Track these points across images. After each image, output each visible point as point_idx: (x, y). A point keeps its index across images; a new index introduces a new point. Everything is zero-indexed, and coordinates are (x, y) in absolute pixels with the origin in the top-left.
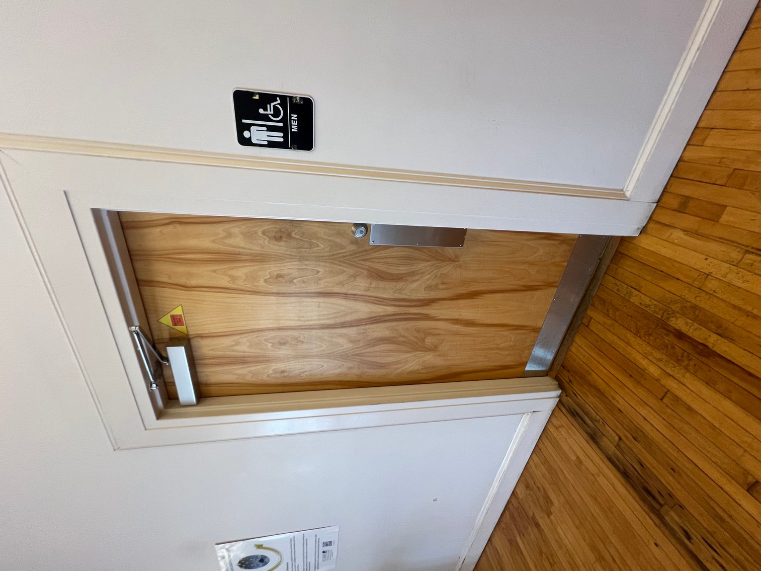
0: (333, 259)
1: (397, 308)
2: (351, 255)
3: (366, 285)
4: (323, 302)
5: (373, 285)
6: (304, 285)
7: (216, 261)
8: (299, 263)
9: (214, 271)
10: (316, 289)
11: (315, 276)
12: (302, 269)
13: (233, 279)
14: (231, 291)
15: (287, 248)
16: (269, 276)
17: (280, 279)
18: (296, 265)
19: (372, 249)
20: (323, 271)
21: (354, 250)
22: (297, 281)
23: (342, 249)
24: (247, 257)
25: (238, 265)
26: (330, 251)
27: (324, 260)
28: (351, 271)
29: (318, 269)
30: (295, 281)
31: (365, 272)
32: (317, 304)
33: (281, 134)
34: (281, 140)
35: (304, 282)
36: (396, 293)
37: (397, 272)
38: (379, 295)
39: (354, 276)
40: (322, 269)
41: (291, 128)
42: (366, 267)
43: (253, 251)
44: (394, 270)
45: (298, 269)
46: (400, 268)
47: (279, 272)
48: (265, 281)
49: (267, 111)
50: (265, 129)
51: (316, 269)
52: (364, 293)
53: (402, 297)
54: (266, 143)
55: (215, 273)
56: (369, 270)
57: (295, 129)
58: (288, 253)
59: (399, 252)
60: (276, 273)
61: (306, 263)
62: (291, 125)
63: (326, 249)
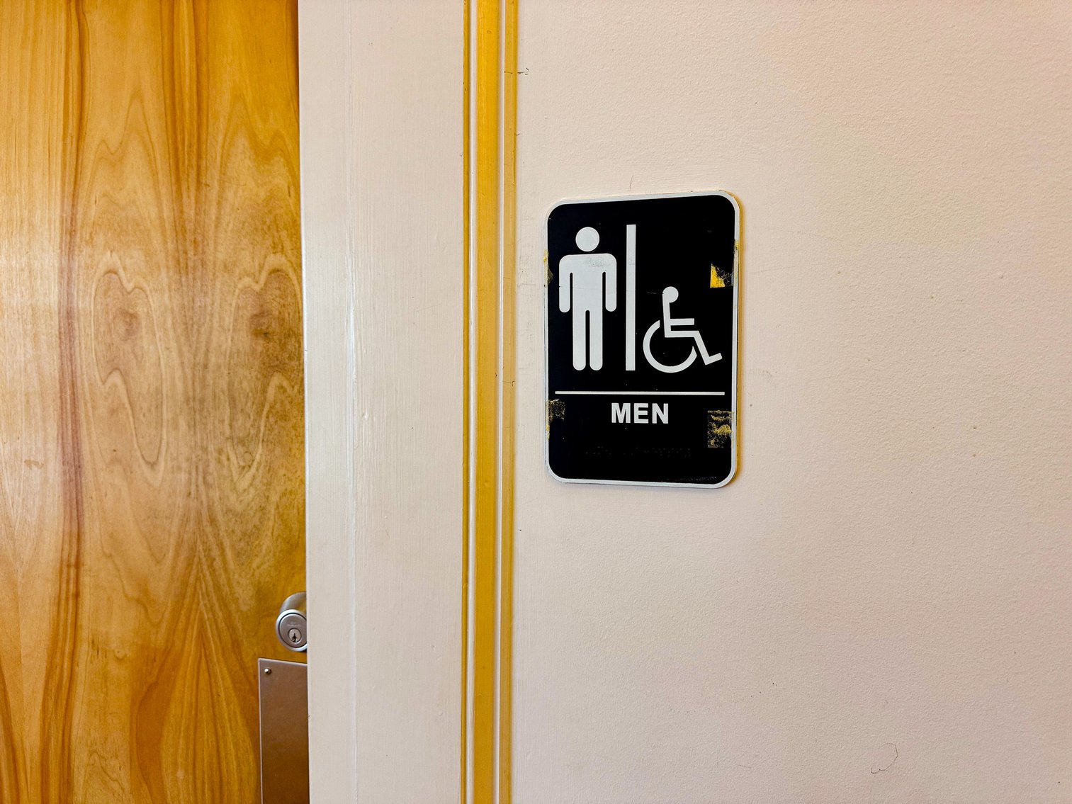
0: (199, 521)
1: (37, 759)
2: (217, 587)
3: (114, 644)
4: (46, 481)
5: (114, 669)
6: (102, 411)
7: (174, 104)
8: (180, 398)
9: (137, 95)
10: (92, 452)
11: (138, 454)
12: (159, 407)
13: (115, 160)
14: (72, 148)
15: (231, 356)
16: (129, 286)
17: (121, 328)
18: (173, 385)
19: (243, 667)
20: (157, 484)
21: (236, 600)
22: (116, 386)
23: (238, 555)
24: (190, 213)
25: (162, 178)
26: (228, 511)
27: (193, 488)
28: (161, 587)
29: (162, 466)
30: (116, 378)
31: (159, 640)
32: (40, 458)
33: (597, 364)
34: (579, 364)
35: (113, 412)
36: (91, 753)
37: (166, 760)
38: (81, 690)
39: (144, 600)
40: (163, 480)
41: (621, 400)
42: (178, 643)
43: (211, 233)
44: (173, 747)
45: (159, 391)
46: (180, 774)
47: (144, 323)
48: (112, 271)
49: (672, 317)
50: (612, 306)
51: (162, 459)
52: (85, 634)
53: (79, 779)
54: (564, 307)
55: (132, 98)
56: (167, 652)
57: (619, 413)
58: (213, 360)
59: (240, 771)
60: (141, 310)
61: (182, 424)
62: (633, 400)
63: (233, 498)
